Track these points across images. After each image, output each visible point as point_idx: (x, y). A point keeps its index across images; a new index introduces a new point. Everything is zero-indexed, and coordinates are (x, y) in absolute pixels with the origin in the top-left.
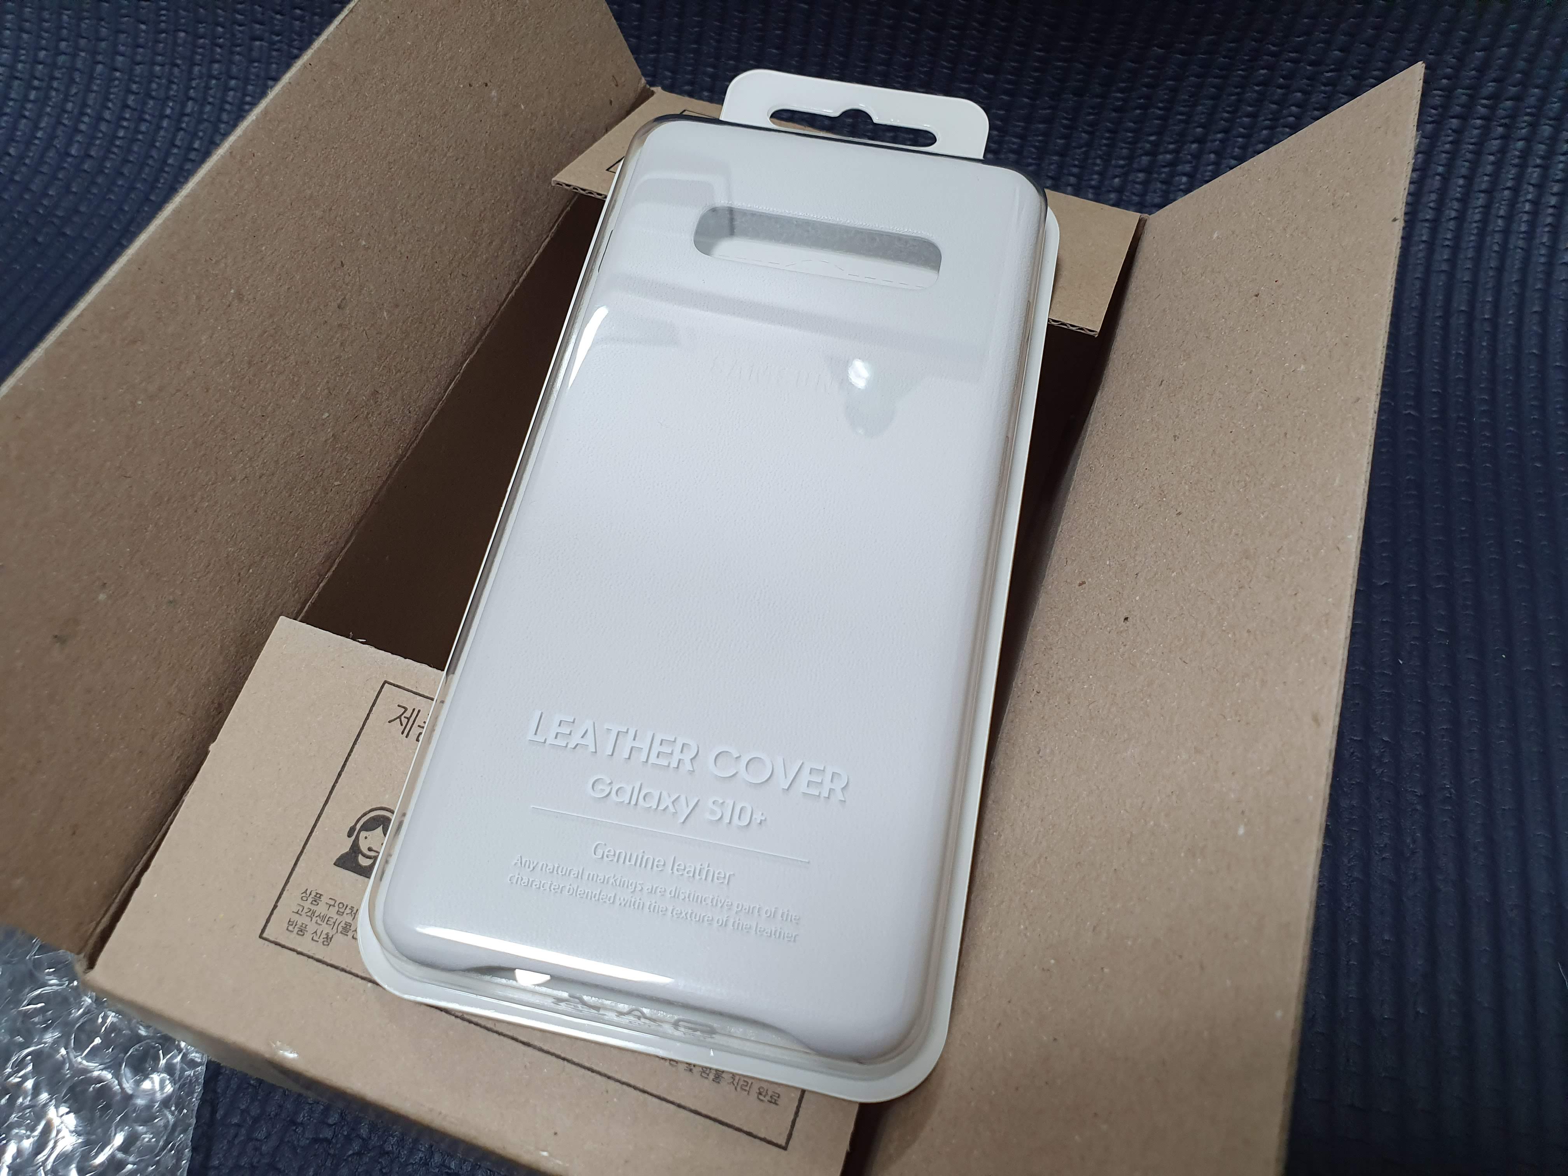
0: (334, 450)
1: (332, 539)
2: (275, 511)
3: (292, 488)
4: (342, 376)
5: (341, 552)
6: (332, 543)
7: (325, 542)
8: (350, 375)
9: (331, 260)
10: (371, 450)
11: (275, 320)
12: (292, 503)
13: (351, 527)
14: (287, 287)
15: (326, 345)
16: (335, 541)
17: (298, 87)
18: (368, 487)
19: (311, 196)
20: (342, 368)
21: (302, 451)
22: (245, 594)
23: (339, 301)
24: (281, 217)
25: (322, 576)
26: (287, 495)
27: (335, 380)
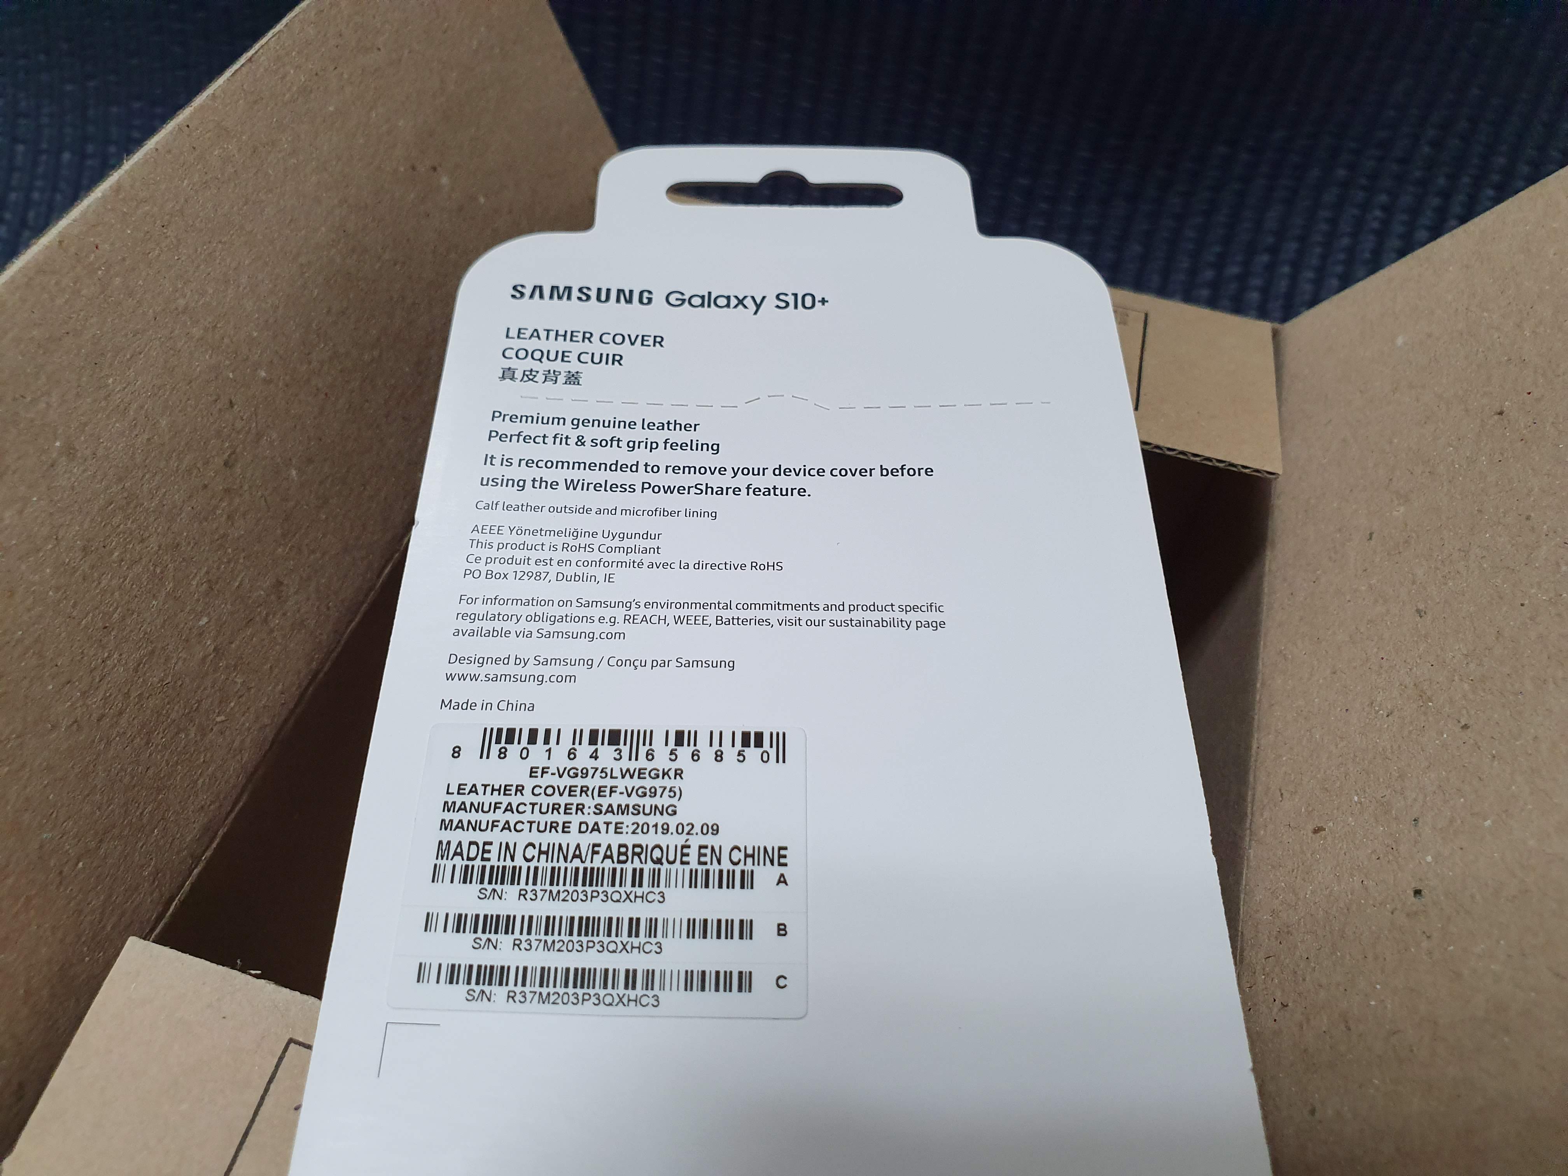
0: (215, 671)
1: (212, 802)
2: (121, 769)
3: (149, 733)
4: (229, 562)
5: (226, 818)
6: (212, 807)
7: (202, 807)
8: (241, 561)
9: (214, 397)
10: (271, 667)
11: (128, 485)
12: (150, 755)
13: (242, 779)
14: (146, 437)
15: (206, 519)
16: (217, 804)
17: (169, 157)
18: (266, 721)
19: (186, 308)
20: (230, 550)
21: (166, 675)
22: (69, 903)
23: (226, 456)
24: (139, 336)
25: (197, 860)
26: (143, 743)
27: (218, 568)
